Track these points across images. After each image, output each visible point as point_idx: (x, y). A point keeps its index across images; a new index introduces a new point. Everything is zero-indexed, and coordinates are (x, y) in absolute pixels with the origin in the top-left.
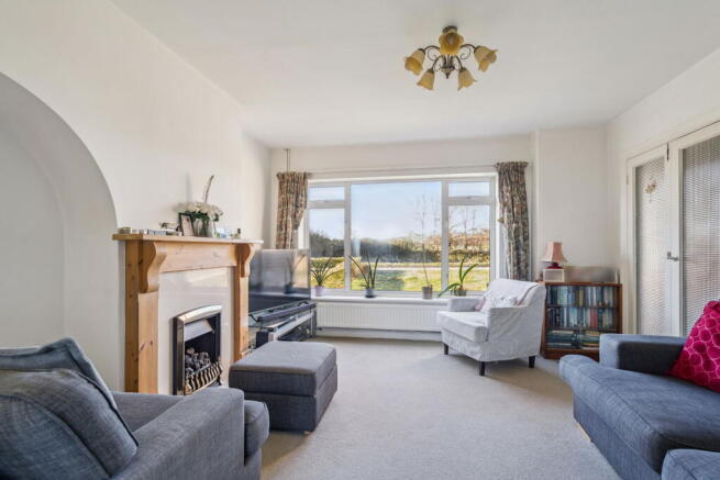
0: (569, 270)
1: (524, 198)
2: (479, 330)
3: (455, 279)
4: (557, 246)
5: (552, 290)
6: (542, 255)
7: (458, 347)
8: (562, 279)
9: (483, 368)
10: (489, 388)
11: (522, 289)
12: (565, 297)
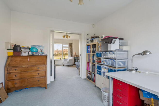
0: (76, 55)
1: (72, 47)
2: (68, 62)
3: (64, 57)
4: (75, 53)
5: (75, 57)
6: (74, 54)
7: (66, 64)
8: (76, 56)
9: (68, 66)
10: (69, 68)
11: (72, 58)
12: (76, 58)
